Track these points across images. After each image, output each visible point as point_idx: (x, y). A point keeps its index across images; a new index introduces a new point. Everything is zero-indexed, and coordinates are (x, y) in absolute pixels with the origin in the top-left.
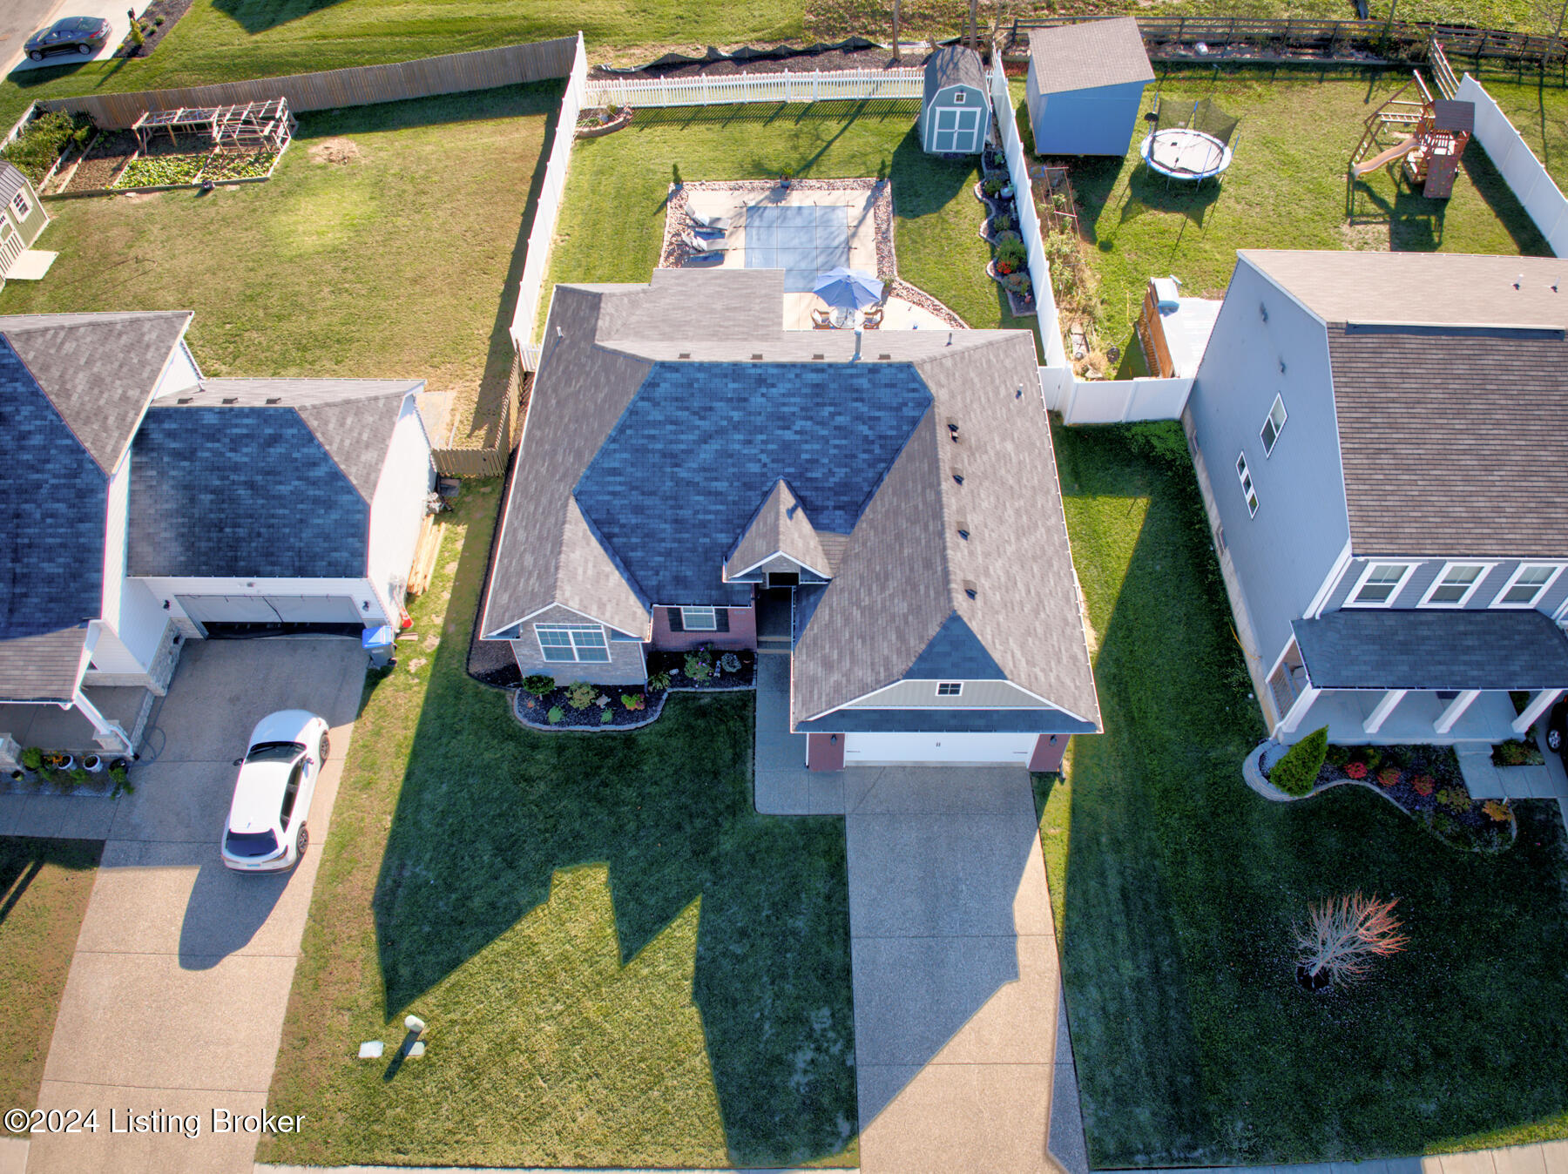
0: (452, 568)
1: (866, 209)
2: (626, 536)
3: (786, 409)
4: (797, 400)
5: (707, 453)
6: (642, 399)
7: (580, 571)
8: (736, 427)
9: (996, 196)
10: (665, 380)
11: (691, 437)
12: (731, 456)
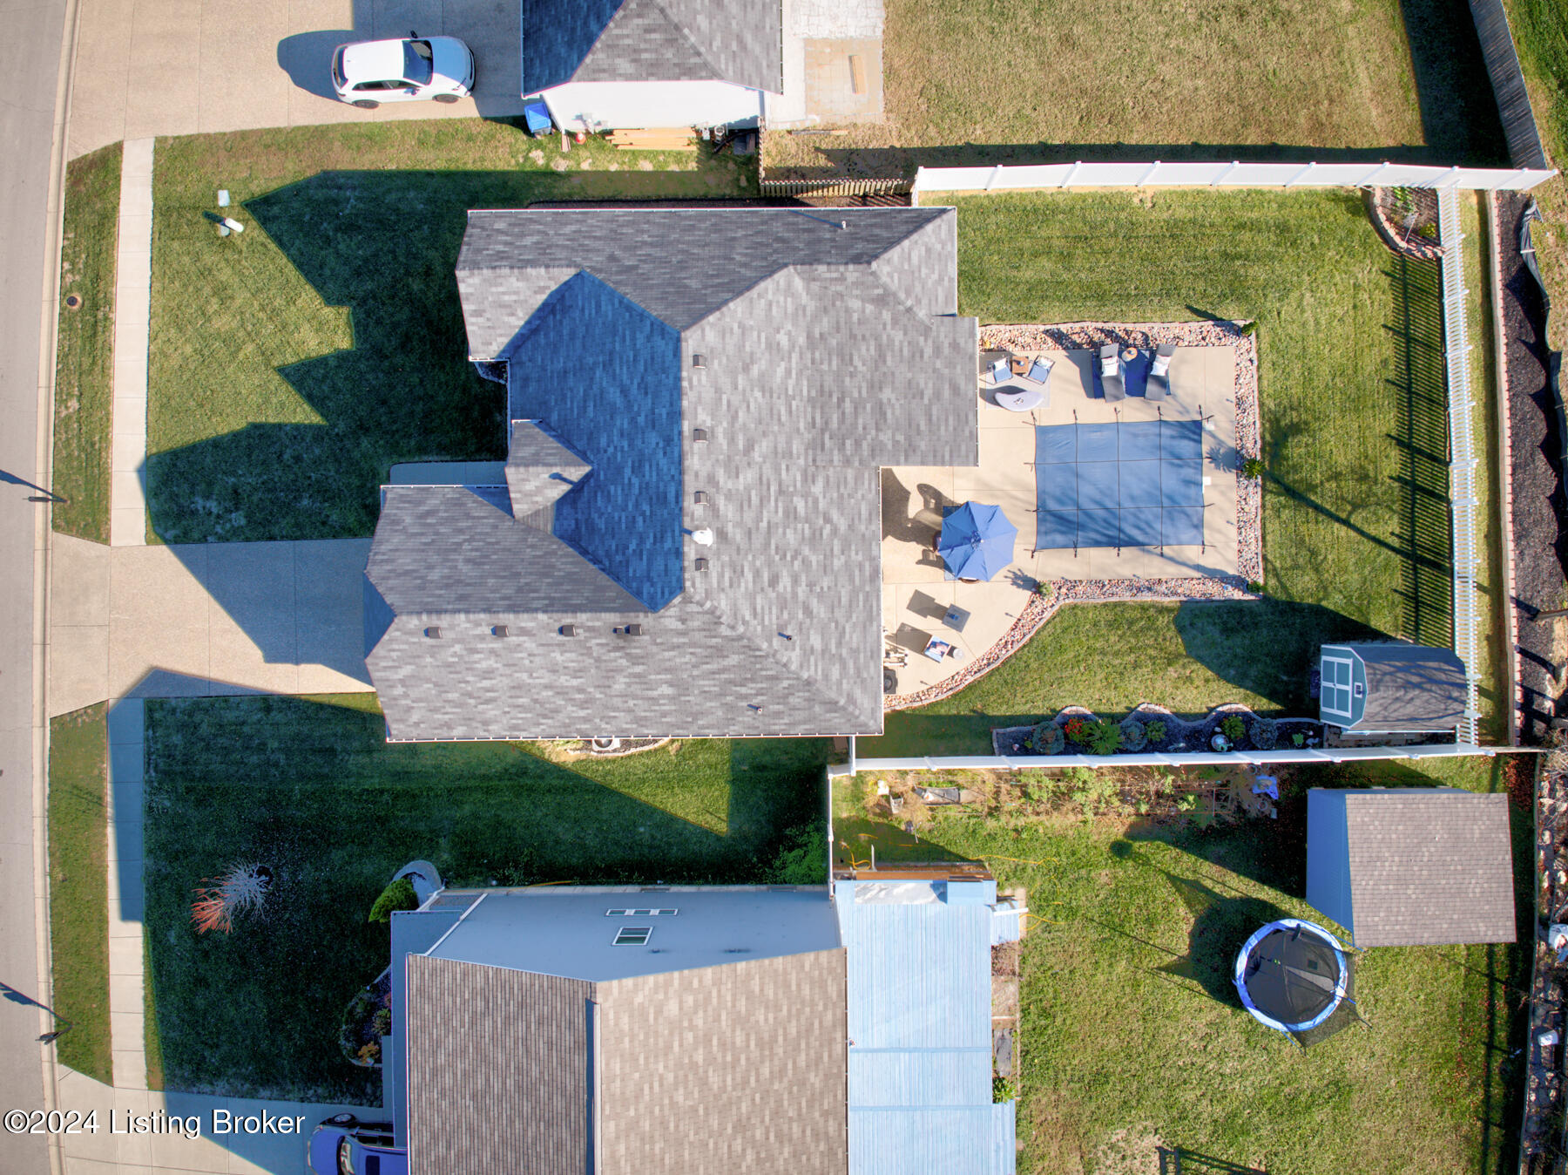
0: (646, 166)
1: (1198, 568)
2: (555, 326)
3: (647, 467)
4: (654, 478)
5: (614, 395)
6: (652, 324)
7: (501, 289)
8: (633, 421)
9: (1217, 729)
10: (667, 344)
11: (625, 377)
12: (612, 418)
